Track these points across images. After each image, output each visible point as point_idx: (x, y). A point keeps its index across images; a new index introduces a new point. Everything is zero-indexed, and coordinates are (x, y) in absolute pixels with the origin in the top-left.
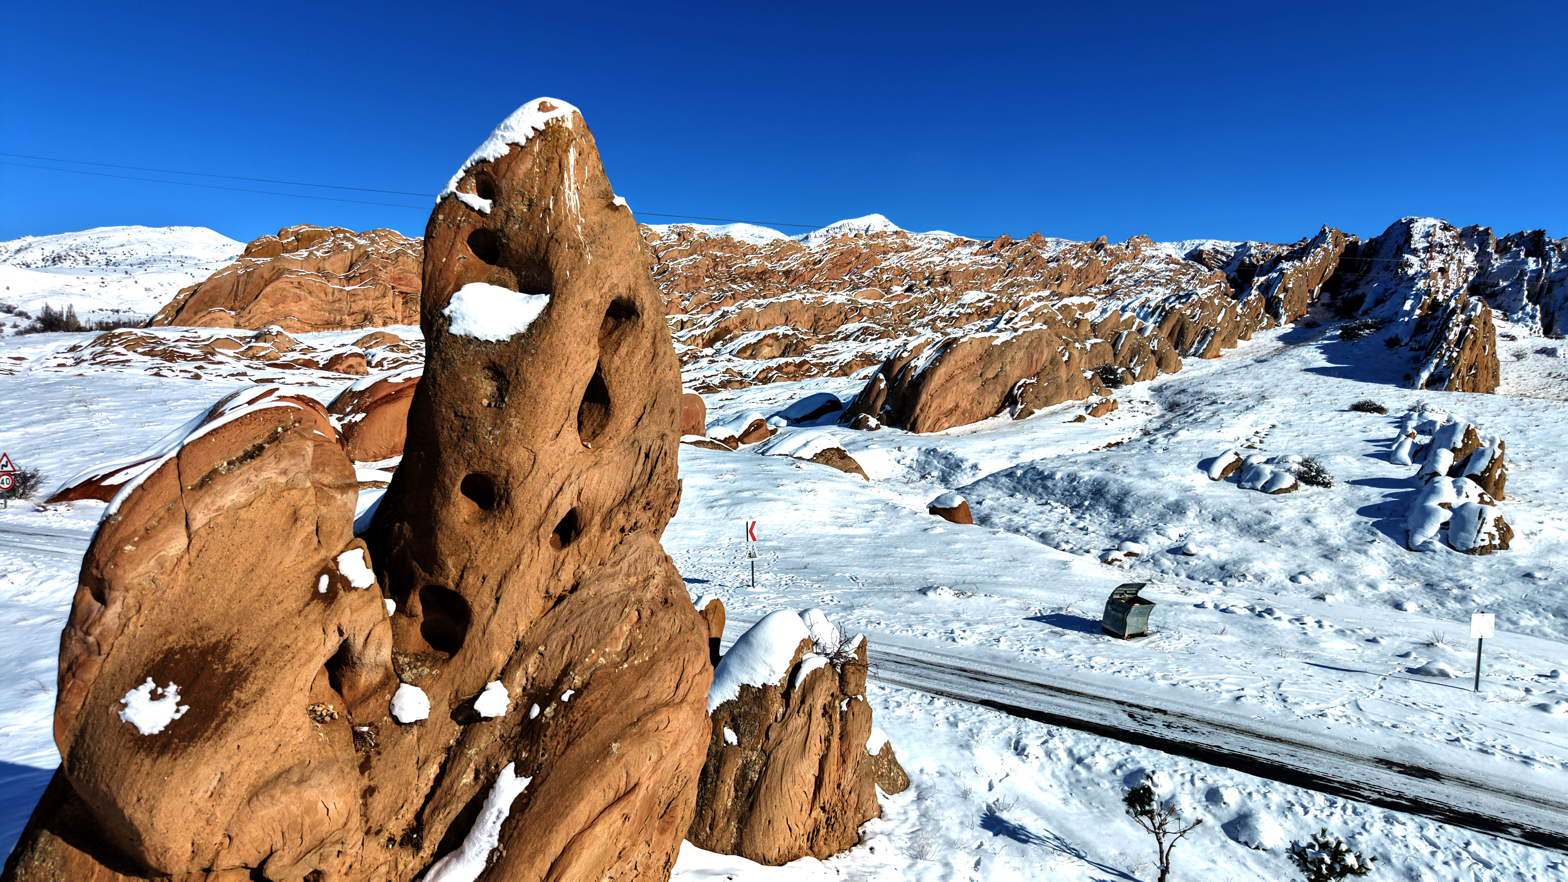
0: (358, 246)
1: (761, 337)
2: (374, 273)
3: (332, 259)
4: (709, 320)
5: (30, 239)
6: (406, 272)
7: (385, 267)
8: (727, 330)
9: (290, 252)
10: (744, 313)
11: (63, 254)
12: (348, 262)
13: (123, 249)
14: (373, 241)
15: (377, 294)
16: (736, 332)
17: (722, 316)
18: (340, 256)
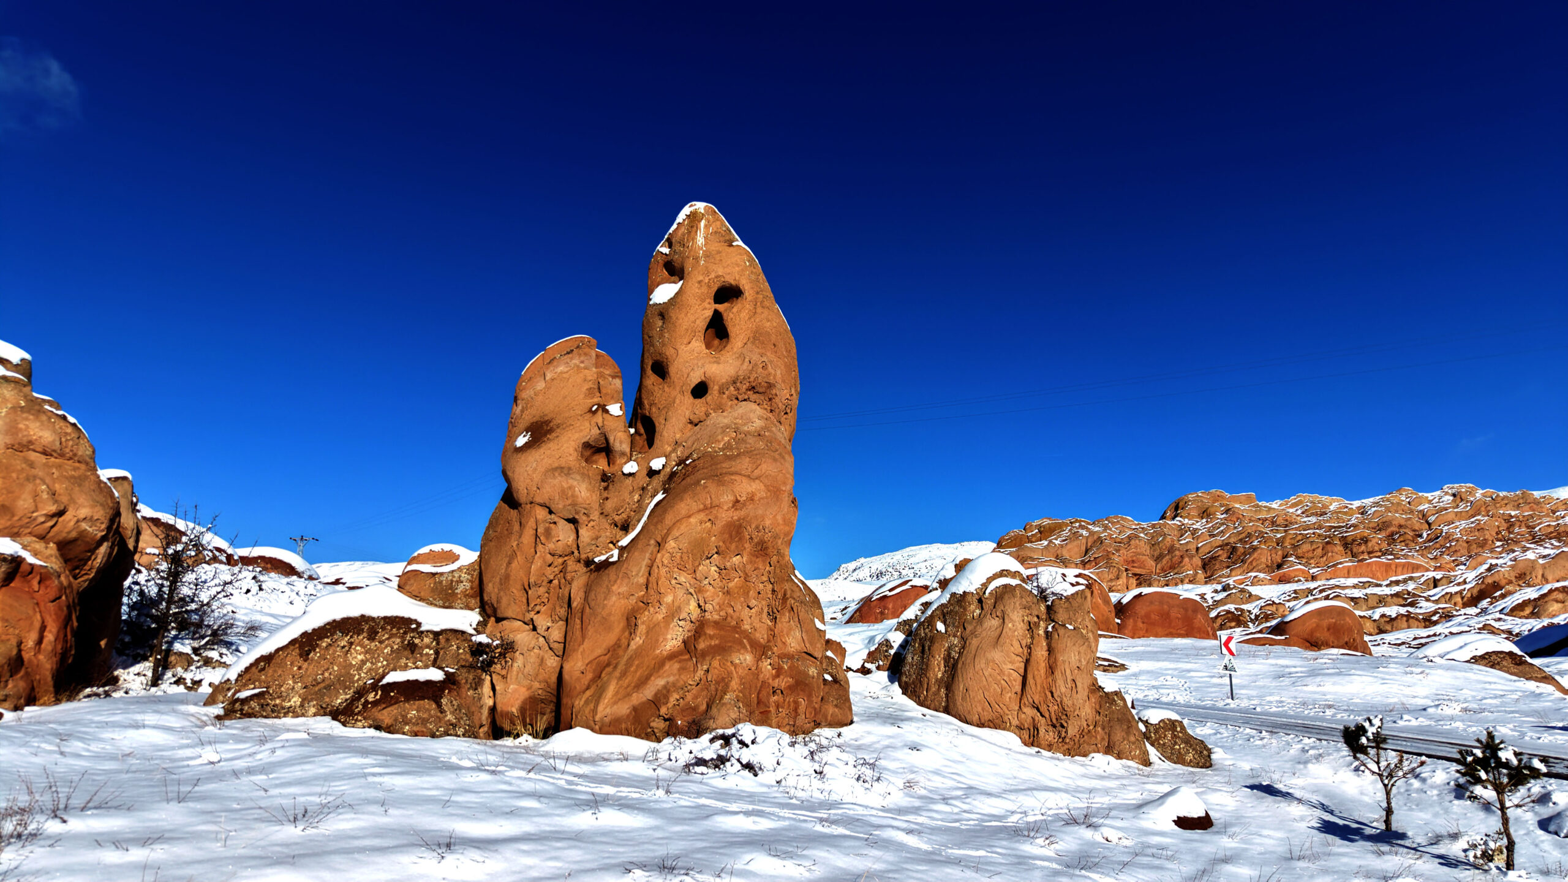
0: (1092, 533)
1: (1545, 590)
2: (1107, 557)
3: (1069, 546)
4: (1471, 576)
5: (862, 560)
6: (1139, 554)
7: (1118, 551)
8: (1496, 586)
9: (1032, 542)
10: (1521, 565)
11: (884, 570)
12: (1084, 548)
13: (925, 564)
14: (1106, 527)
15: (1111, 576)
16: (1510, 588)
17: (1489, 570)
18: (1075, 543)
